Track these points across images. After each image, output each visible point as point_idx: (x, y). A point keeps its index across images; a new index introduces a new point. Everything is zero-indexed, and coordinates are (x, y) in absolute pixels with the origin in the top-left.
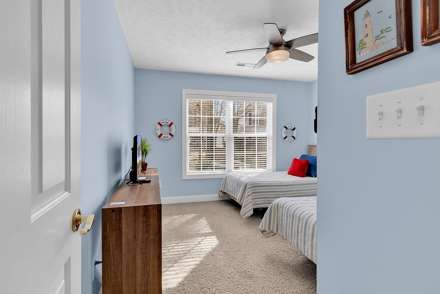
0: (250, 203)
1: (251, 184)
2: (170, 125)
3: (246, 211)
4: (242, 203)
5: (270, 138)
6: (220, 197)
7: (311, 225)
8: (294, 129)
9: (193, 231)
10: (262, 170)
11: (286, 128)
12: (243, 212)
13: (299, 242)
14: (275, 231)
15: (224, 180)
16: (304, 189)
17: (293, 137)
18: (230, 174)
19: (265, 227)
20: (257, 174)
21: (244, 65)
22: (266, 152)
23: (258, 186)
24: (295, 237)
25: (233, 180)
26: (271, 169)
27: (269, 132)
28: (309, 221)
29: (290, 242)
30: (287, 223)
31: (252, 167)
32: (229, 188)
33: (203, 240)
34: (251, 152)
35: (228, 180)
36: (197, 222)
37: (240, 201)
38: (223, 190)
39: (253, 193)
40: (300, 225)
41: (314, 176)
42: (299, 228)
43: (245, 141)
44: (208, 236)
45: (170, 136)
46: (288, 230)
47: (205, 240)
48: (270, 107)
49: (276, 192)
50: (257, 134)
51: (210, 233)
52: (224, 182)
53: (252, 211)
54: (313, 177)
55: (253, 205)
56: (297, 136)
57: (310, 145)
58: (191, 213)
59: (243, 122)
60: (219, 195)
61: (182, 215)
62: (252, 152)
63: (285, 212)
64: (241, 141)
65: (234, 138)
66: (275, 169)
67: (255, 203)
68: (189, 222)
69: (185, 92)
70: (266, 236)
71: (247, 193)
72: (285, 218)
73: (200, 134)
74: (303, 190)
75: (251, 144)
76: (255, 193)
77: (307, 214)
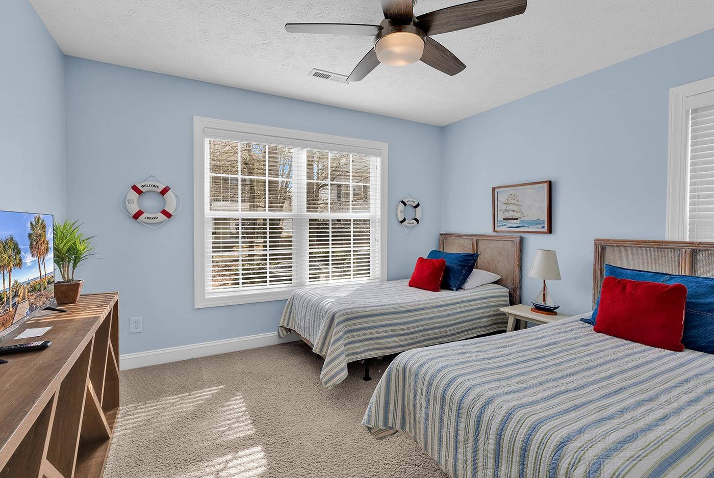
0: (341, 354)
1: (343, 315)
2: (164, 192)
3: (333, 373)
4: (323, 353)
5: (377, 221)
6: (280, 337)
7: (493, 431)
8: (418, 205)
9: (206, 437)
10: (363, 280)
11: (405, 204)
12: (326, 374)
13: (460, 466)
14: (398, 427)
15: (287, 304)
16: (440, 314)
17: (416, 219)
18: (300, 291)
19: (377, 421)
20: (354, 289)
21: (327, 77)
22: (369, 246)
23: (357, 318)
24: (447, 451)
25: (305, 303)
26: (379, 276)
27: (374, 210)
28: (486, 418)
29: (436, 458)
30: (427, 415)
31: (344, 275)
32: (298, 322)
33: (230, 464)
34: (342, 247)
35: (296, 304)
36: (220, 410)
37: (321, 350)
38: (285, 325)
39: (347, 332)
40: (462, 425)
41: (455, 289)
42: (460, 432)
43: (331, 226)
44: (245, 447)
45: (162, 217)
46: (430, 430)
47: (235, 462)
48: (376, 166)
49: (391, 325)
50: (354, 214)
51: (250, 438)
52: (287, 308)
53: (346, 371)
54: (452, 290)
55: (347, 356)
56: (421, 218)
57: (443, 232)
58: (211, 384)
59: (326, 195)
60: (279, 333)
61: (187, 391)
62: (344, 247)
63: (422, 389)
64: (325, 226)
65: (310, 220)
66: (386, 278)
67: (351, 352)
68: (199, 414)
69: (199, 123)
70: (377, 437)
71: (336, 334)
72: (421, 402)
73: (237, 212)
74: (440, 317)
75: (341, 232)
76: (351, 331)
77: (479, 396)
